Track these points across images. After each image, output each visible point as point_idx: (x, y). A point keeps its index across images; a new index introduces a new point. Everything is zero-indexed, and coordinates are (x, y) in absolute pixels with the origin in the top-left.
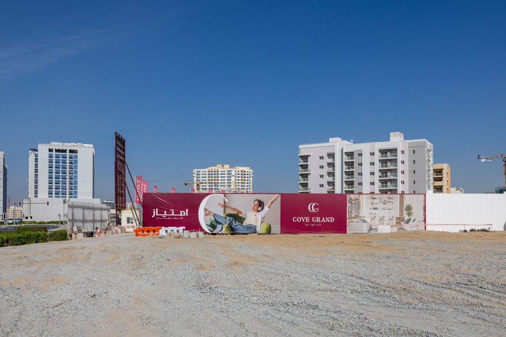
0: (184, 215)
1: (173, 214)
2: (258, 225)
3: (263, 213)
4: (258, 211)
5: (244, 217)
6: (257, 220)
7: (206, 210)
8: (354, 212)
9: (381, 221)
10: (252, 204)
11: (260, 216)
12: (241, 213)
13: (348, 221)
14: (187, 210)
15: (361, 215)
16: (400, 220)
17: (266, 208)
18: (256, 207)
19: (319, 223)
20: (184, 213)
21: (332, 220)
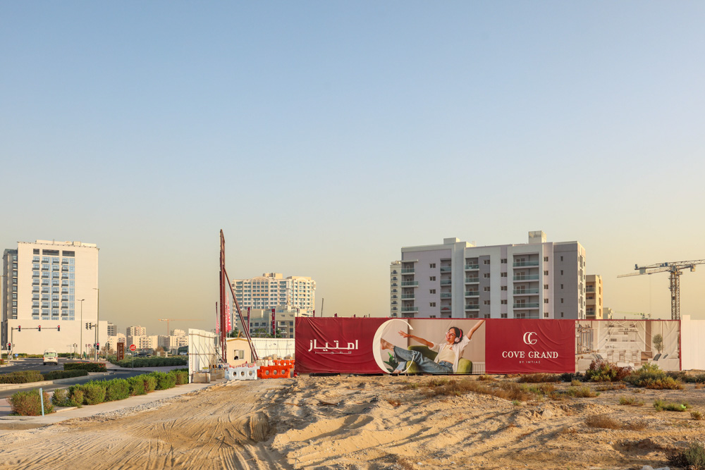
0: (353, 348)
1: (337, 347)
2: (455, 361)
3: (461, 345)
4: (455, 343)
5: (436, 351)
6: (453, 355)
7: (383, 341)
8: (585, 345)
9: (622, 357)
10: (446, 333)
11: (457, 349)
12: (432, 345)
13: (576, 356)
14: (357, 341)
15: (595, 349)
16: (646, 355)
17: (466, 339)
18: (451, 337)
19: (537, 359)
20: (353, 346)
21: (556, 355)
